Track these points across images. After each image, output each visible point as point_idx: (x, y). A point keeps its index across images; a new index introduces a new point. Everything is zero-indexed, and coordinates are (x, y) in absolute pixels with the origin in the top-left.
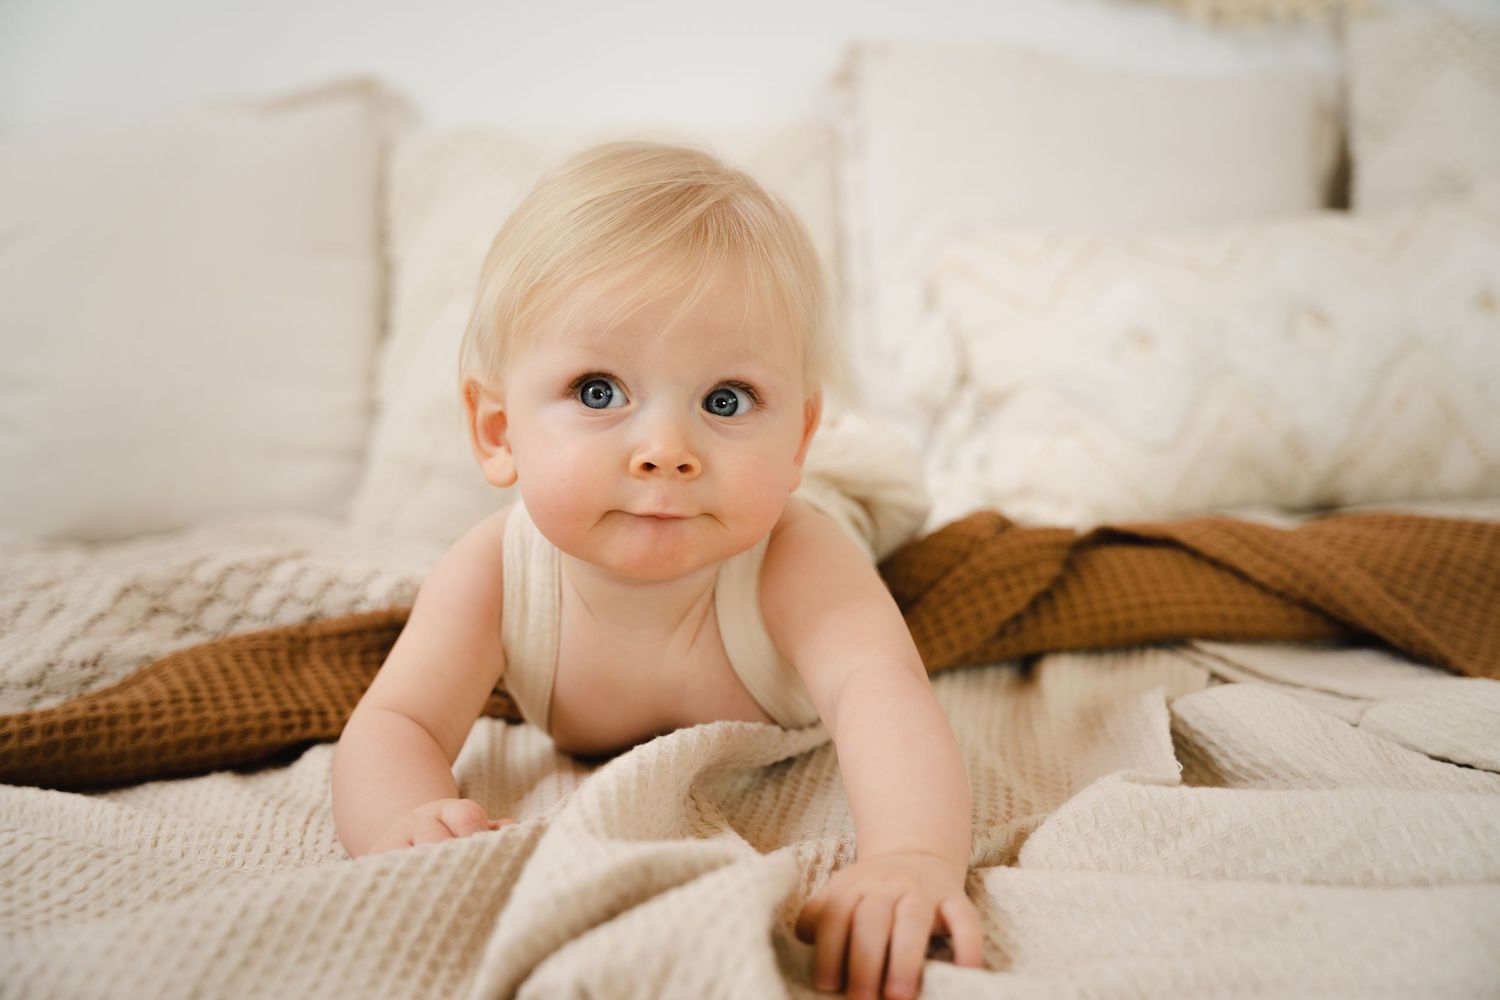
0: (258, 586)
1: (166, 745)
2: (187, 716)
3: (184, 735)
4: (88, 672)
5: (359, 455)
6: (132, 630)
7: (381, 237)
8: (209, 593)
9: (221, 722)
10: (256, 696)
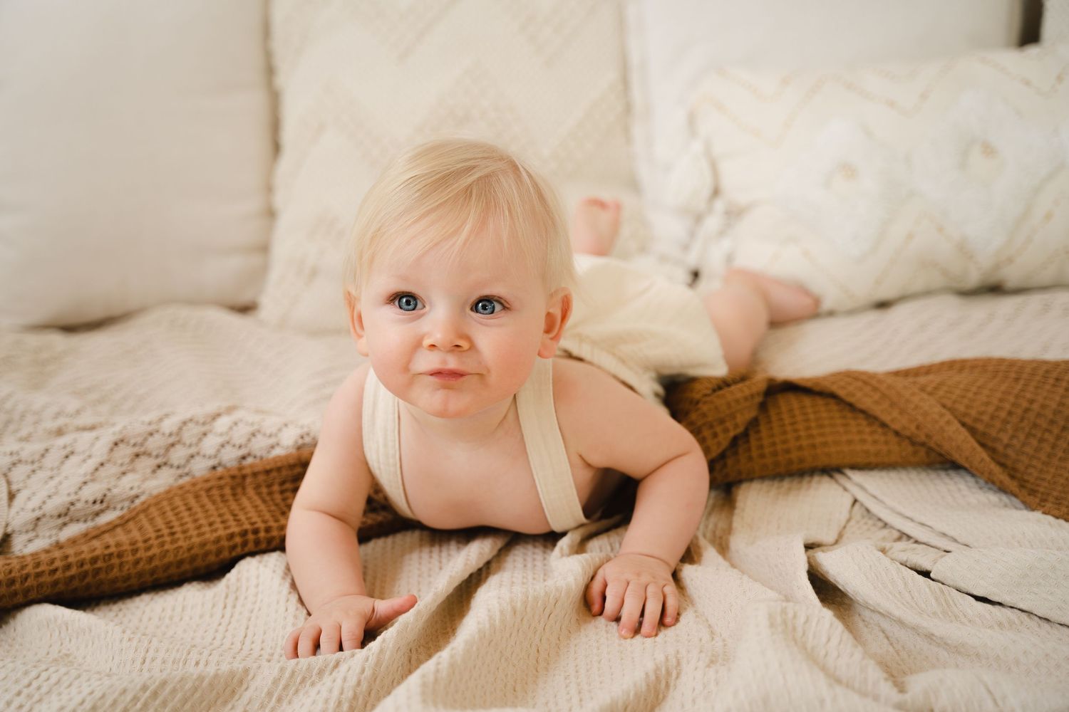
0: (205, 434)
1: (156, 566)
2: (167, 547)
3: (166, 560)
4: (97, 507)
5: (264, 249)
6: (124, 473)
7: (270, 70)
8: (171, 440)
9: (189, 549)
10: (211, 524)
